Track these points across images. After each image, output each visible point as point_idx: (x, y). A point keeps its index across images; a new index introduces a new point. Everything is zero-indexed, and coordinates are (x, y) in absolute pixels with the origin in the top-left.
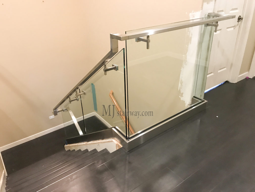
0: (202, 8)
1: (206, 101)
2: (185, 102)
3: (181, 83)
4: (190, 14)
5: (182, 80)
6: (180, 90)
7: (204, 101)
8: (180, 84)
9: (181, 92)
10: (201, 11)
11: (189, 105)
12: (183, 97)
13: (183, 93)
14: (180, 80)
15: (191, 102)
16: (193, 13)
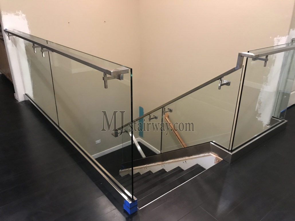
0: (289, 33)
1: (286, 121)
2: (263, 122)
3: (260, 104)
4: (275, 38)
5: (260, 101)
6: (257, 110)
7: (284, 121)
8: (257, 105)
9: (259, 113)
10: (287, 36)
11: (267, 125)
12: (261, 117)
13: (260, 114)
14: (258, 100)
15: (270, 122)
16: (279, 37)
